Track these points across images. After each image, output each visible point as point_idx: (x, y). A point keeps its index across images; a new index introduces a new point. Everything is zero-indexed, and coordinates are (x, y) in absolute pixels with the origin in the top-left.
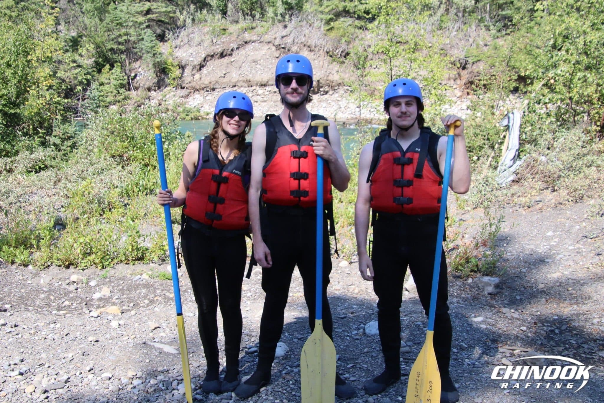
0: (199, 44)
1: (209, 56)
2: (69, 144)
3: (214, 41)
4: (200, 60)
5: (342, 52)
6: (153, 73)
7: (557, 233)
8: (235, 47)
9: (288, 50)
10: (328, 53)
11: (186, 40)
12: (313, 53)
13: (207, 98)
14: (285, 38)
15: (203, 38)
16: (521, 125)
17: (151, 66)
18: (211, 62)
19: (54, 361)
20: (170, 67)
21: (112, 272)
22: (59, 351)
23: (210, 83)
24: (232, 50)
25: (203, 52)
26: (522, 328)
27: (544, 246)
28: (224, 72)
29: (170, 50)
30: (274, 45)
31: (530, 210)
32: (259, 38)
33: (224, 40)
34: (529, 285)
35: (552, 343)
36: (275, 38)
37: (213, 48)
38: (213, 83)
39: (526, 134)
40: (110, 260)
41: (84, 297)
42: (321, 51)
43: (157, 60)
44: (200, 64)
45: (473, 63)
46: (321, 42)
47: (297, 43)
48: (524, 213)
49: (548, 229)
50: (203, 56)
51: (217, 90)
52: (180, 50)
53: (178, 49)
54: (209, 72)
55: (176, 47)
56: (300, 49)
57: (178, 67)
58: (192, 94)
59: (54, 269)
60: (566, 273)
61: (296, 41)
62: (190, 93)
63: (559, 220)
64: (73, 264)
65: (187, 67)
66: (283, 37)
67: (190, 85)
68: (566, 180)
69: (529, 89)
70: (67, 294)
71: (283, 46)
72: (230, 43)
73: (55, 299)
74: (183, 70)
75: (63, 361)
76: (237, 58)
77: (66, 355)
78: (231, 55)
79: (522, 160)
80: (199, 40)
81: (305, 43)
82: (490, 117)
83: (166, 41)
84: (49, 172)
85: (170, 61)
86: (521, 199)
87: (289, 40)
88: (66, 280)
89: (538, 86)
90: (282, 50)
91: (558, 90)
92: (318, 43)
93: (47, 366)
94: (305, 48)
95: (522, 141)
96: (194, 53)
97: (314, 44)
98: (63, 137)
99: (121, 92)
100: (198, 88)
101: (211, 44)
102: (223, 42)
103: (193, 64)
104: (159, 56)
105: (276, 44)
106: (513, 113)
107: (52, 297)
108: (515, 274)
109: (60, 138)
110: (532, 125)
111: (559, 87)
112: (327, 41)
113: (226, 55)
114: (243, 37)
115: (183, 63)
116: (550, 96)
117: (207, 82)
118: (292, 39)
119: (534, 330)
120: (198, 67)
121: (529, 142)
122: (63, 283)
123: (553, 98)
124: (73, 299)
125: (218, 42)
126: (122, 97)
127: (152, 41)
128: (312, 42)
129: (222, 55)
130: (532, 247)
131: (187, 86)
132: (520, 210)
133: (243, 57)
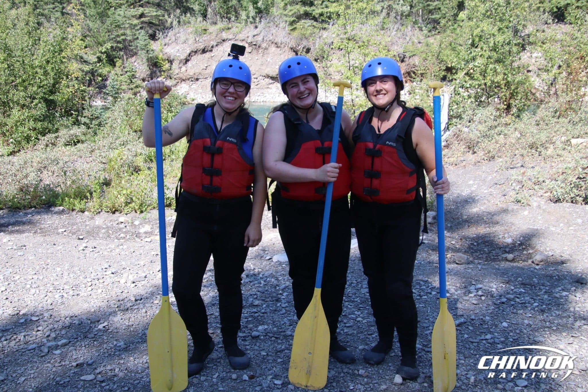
0: (185, 42)
1: (193, 51)
2: (97, 123)
3: (197, 39)
4: (186, 55)
5: (303, 48)
6: (146, 66)
7: (476, 182)
8: (215, 44)
9: (259, 47)
10: (291, 49)
11: (174, 39)
12: (279, 49)
13: (192, 87)
14: (256, 37)
15: (188, 37)
16: (449, 104)
17: (145, 60)
18: (195, 57)
19: (132, 266)
20: (161, 61)
21: (149, 215)
22: (134, 260)
23: (194, 74)
24: (212, 47)
25: (188, 49)
26: (452, 242)
27: (467, 191)
28: (206, 65)
29: (160, 48)
30: (247, 43)
31: (456, 167)
32: (234, 37)
33: (206, 38)
34: (456, 217)
35: (472, 250)
36: (248, 37)
37: (196, 45)
38: (197, 74)
39: (453, 111)
40: (146, 207)
41: (134, 231)
42: (286, 47)
43: (150, 55)
44: (186, 59)
45: (410, 57)
46: (286, 40)
47: (266, 41)
48: (452, 169)
49: (470, 179)
50: (188, 52)
51: (200, 80)
52: (169, 47)
53: (167, 46)
54: (193, 65)
55: (165, 45)
56: (269, 46)
57: (167, 62)
58: (179, 84)
59: (104, 215)
60: (482, 208)
61: (265, 39)
62: (178, 82)
63: (478, 173)
64: (117, 211)
65: (175, 62)
66: (254, 36)
67: (178, 76)
68: (483, 144)
69: (455, 77)
70: (120, 229)
71: (254, 43)
72: (211, 41)
73: (113, 233)
74: (172, 64)
75: (139, 266)
76: (216, 53)
77: (139, 263)
78: (211, 51)
79: (451, 131)
80: (184, 38)
81: (273, 41)
82: (426, 98)
83: (157, 40)
84: (85, 145)
85: (160, 56)
86: (450, 159)
87: (260, 38)
88: (115, 221)
89: (461, 75)
90: (254, 46)
91: (476, 78)
92: (283, 41)
93: (128, 269)
94: (273, 45)
95: (450, 118)
96: (181, 50)
97: (280, 42)
98: (92, 117)
99: (133, 81)
100: (184, 78)
101: (195, 42)
102: (205, 40)
103: (179, 59)
104: (152, 52)
105: (249, 41)
106: (443, 95)
107: (110, 232)
108: (446, 210)
109: (89, 118)
110: (457, 104)
111: (477, 75)
112: (291, 39)
113: (207, 51)
114: (221, 36)
115: (172, 58)
116: (470, 82)
117: (191, 74)
118: (262, 38)
119: (460, 243)
120: (184, 61)
121: (455, 117)
122: (114, 223)
123: (473, 84)
124: (126, 233)
125: (201, 40)
126: (134, 85)
127: (145, 40)
128: (279, 40)
129: (204, 51)
130: (459, 192)
131: (175, 77)
132: (450, 167)
133: (221, 53)
